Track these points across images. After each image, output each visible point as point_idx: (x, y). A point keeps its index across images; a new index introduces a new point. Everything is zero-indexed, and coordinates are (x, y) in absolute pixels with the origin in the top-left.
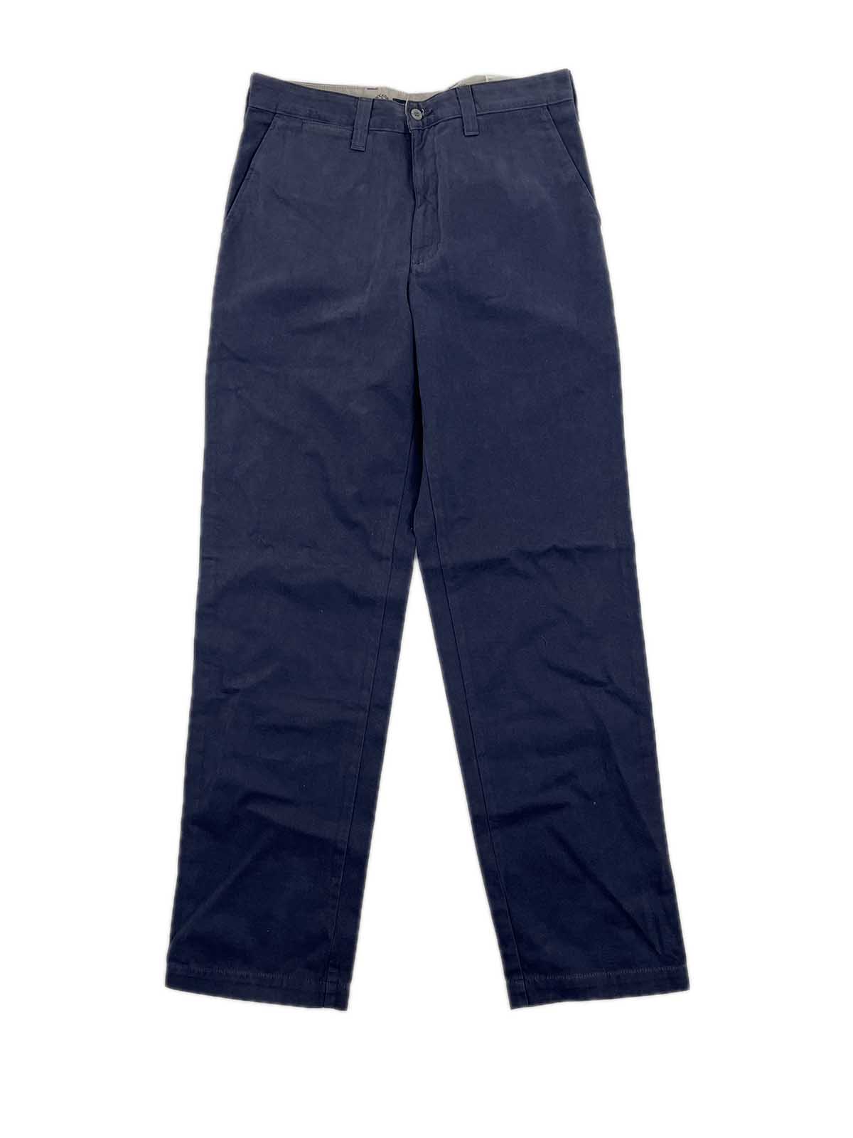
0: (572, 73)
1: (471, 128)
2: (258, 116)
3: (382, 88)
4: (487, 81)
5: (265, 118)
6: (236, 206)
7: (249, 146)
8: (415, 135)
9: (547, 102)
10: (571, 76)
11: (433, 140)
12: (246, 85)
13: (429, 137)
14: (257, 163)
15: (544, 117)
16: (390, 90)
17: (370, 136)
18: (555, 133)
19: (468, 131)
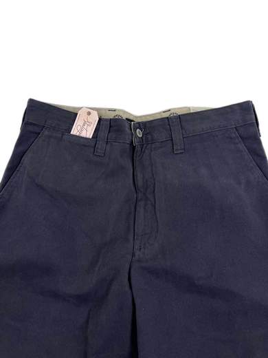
0: (253, 103)
1: (179, 148)
2: (31, 128)
3: (119, 110)
4: (192, 111)
5: (37, 129)
6: (6, 190)
7: (21, 149)
8: (138, 148)
9: (235, 125)
10: (253, 105)
11: (150, 154)
12: (24, 106)
13: (146, 151)
14: (26, 159)
15: (234, 135)
16: (125, 112)
17: (109, 145)
18: (242, 146)
19: (177, 150)
